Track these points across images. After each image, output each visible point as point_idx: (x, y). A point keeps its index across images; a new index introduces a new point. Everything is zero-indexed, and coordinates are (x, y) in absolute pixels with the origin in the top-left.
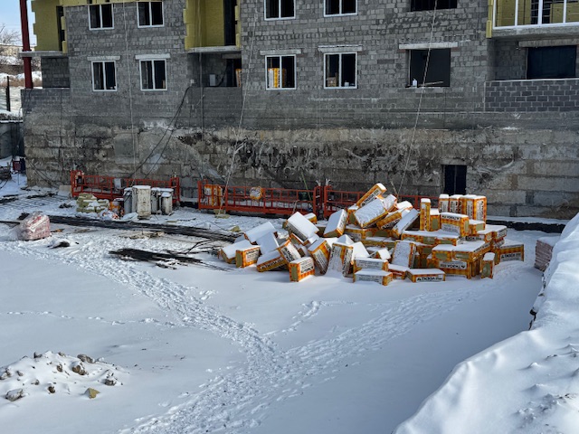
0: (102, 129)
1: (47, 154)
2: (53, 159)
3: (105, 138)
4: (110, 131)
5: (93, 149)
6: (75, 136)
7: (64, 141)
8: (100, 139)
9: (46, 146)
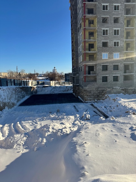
0: (104, 89)
1: (90, 94)
2: (92, 95)
3: (104, 90)
4: (105, 89)
5: (101, 93)
6: (97, 91)
7: (94, 92)
8: (103, 91)
9: (90, 93)
